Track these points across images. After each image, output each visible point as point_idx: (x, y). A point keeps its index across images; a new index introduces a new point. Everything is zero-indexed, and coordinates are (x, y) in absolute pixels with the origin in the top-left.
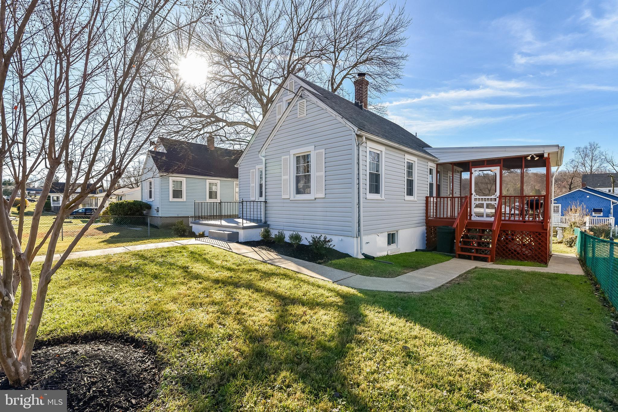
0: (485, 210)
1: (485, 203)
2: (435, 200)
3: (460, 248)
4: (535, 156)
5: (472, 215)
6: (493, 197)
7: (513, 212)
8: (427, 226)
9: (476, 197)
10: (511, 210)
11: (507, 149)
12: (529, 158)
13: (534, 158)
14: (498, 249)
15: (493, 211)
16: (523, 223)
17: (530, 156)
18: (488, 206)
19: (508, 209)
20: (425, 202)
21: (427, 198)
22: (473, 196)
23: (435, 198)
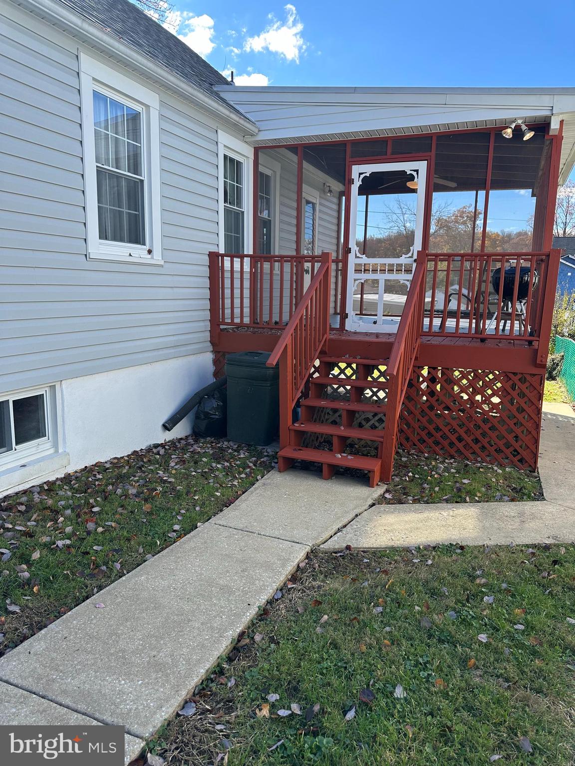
0: (381, 298)
1: (382, 278)
2: (247, 268)
3: (293, 434)
4: (524, 127)
5: (346, 316)
6: (404, 260)
7: (453, 305)
8: (215, 351)
9: (358, 261)
10: (447, 301)
11: (450, 99)
12: (508, 133)
13: (523, 135)
14: (408, 425)
15: (402, 299)
16: (478, 344)
17: (513, 126)
18: (391, 288)
19: (440, 297)
20: (206, 271)
21: (214, 257)
22: (351, 257)
23: (247, 261)
